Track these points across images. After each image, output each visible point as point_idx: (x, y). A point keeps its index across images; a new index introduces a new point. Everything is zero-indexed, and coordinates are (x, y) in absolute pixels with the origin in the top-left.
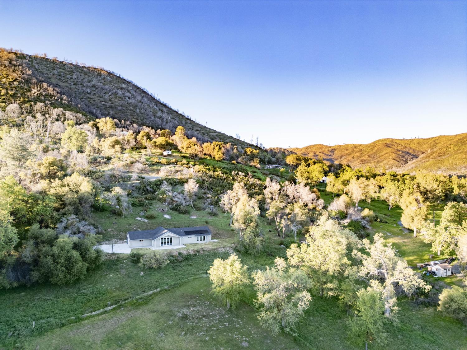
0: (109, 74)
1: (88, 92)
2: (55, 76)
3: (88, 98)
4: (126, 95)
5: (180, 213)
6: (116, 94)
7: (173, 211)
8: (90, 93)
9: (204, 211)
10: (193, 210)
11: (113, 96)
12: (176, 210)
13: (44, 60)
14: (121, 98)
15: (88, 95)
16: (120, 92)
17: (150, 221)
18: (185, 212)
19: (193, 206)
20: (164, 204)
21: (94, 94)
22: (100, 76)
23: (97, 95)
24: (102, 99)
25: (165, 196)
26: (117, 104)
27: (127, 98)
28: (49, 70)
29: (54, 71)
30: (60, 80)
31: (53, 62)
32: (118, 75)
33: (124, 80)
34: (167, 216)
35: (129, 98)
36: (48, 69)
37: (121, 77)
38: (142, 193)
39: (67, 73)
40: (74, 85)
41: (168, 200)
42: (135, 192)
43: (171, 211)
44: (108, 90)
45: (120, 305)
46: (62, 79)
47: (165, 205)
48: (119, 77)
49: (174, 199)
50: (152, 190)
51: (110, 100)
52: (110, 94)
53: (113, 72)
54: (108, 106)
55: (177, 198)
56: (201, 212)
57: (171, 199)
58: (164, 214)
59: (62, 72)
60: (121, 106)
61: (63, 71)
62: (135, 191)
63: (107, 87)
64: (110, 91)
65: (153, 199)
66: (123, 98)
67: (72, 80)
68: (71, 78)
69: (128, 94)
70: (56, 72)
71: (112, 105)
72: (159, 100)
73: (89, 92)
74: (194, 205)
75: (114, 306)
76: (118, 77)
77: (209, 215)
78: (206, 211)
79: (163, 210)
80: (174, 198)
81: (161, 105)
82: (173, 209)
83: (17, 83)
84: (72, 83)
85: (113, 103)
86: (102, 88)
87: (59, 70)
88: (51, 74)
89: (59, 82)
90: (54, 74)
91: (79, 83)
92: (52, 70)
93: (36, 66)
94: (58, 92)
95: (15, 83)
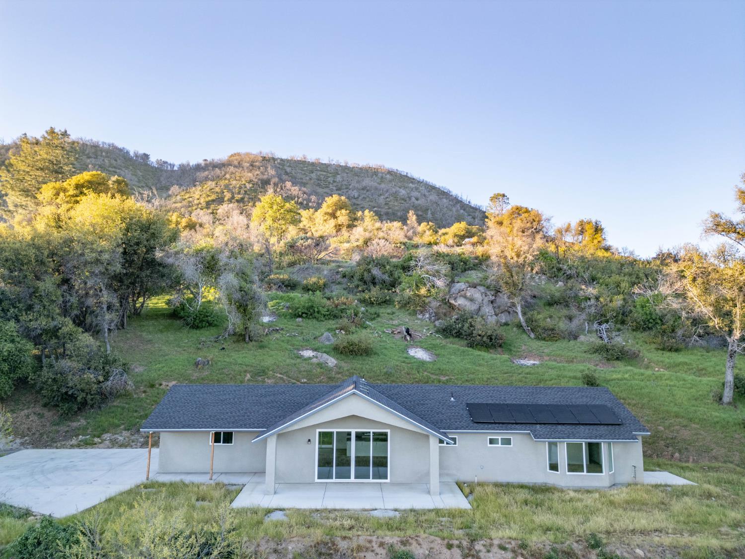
0: (390, 172)
1: (354, 196)
2: (312, 181)
3: (354, 204)
4: (412, 195)
5: (471, 345)
6: (395, 195)
7: (446, 337)
8: (357, 197)
9: (572, 342)
10: (524, 336)
11: (392, 198)
12: (459, 335)
13: (302, 163)
14: (403, 199)
16: (403, 192)
17: (345, 366)
18: (492, 343)
19: (524, 324)
20: (420, 317)
21: (364, 198)
22: (376, 175)
23: (367, 200)
24: (373, 203)
25: (423, 291)
26: (396, 208)
27: (413, 199)
28: (305, 174)
29: (312, 175)
30: (319, 185)
31: (313, 164)
32: (405, 174)
33: (414, 179)
34: (419, 354)
35: (417, 199)
36: (303, 172)
37: (409, 175)
38: (357, 286)
39: (330, 175)
40: (337, 190)
41: (435, 304)
42: (338, 286)
43: (439, 340)
44: (385, 190)
46: (322, 184)
47: (422, 320)
48: (406, 176)
49: (452, 302)
50: (386, 277)
51: (386, 204)
52: (386, 195)
53: (397, 170)
54: (382, 213)
55: (465, 297)
56: (559, 344)
57: (445, 302)
58: (412, 346)
59: (322, 175)
60: (403, 211)
61: (324, 173)
62: (339, 283)
63: (383, 186)
64: (387, 191)
65: (386, 302)
66: (408, 199)
67: (335, 184)
68: (334, 182)
69: (415, 194)
70: (313, 176)
71: (389, 210)
72: (469, 202)
74: (529, 321)
76: (404, 176)
77: (596, 357)
78: (582, 343)
79: (408, 331)
80: (455, 299)
81: (471, 210)
82: (446, 332)
83: (251, 185)
84: (334, 188)
85: (389, 208)
86: (376, 189)
87: (319, 173)
88: (308, 178)
89: (317, 188)
90: (311, 179)
91: (344, 187)
92: (310, 173)
93: (288, 169)
94: (305, 193)
95: (248, 186)
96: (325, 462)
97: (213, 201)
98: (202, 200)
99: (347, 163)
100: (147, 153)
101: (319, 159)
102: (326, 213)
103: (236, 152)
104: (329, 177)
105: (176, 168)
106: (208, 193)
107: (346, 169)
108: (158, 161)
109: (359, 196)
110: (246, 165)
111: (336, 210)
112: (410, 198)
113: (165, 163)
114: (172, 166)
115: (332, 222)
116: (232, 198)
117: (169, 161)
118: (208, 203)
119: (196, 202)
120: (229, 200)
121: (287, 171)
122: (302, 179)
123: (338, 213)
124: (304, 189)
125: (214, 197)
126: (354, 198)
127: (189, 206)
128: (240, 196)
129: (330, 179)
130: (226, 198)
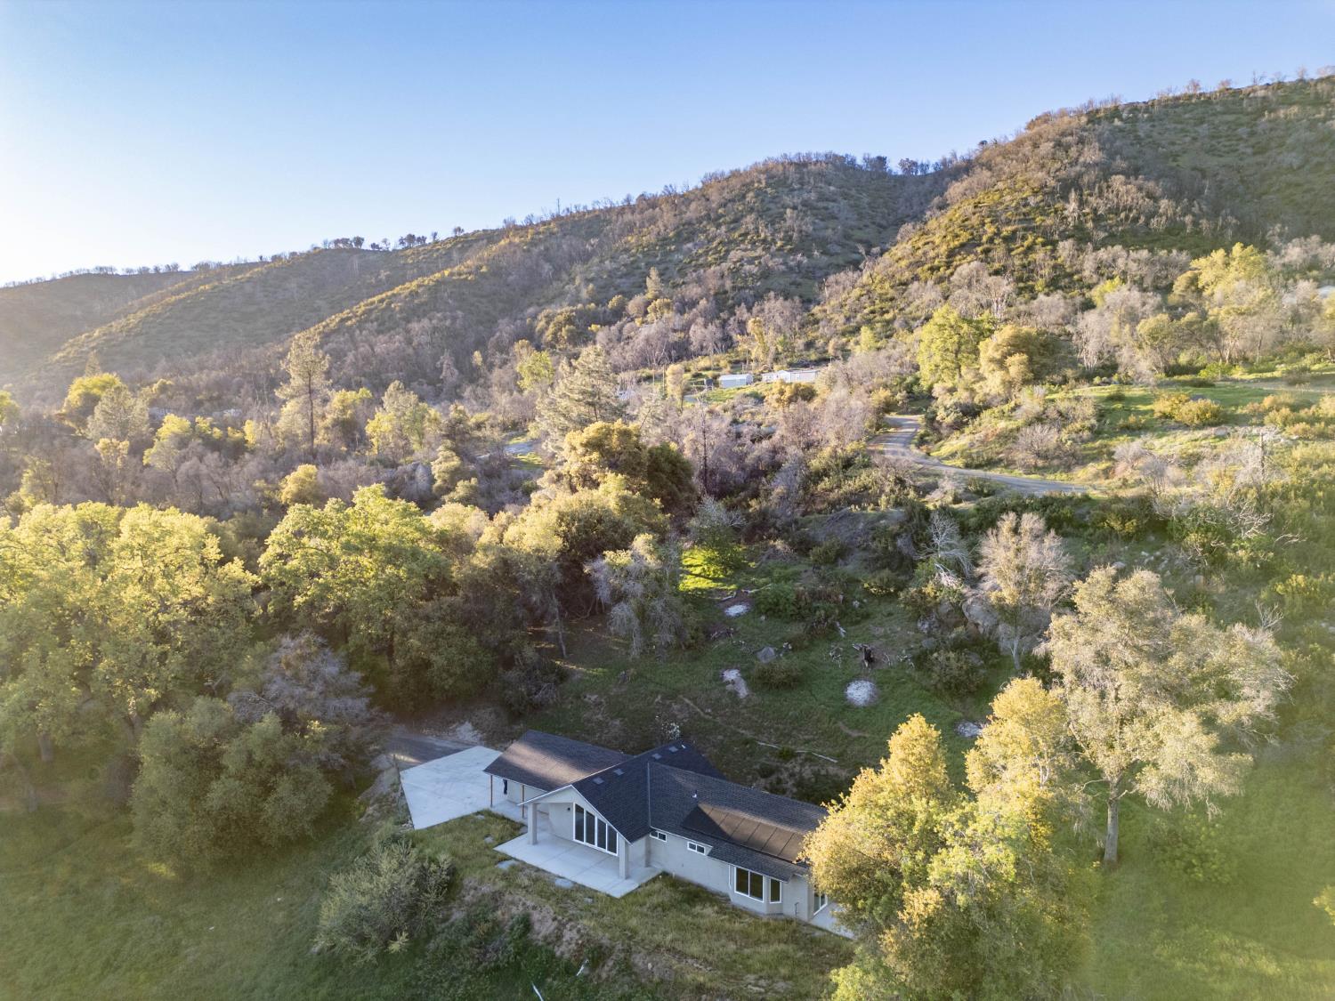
2: (1198, 144)
3: (1289, 185)
8: (1299, 168)
13: (1185, 103)
15: (1291, 178)
20: (918, 625)
25: (929, 588)
28: (1183, 130)
29: (1199, 128)
30: (1212, 151)
31: (1210, 99)
34: (859, 691)
36: (1179, 126)
39: (1245, 119)
40: (1255, 154)
41: (945, 608)
43: (902, 669)
46: (1220, 145)
58: (861, 678)
59: (1226, 123)
61: (1230, 118)
67: (1253, 141)
68: (1252, 134)
70: (1204, 129)
73: (1296, 163)
79: (868, 654)
83: (1040, 197)
84: (1249, 151)
87: (1218, 120)
88: (1188, 139)
89: (1207, 157)
90: (1195, 139)
91: (1273, 144)
92: (1196, 125)
93: (1143, 129)
94: (1150, 195)
95: (1032, 201)
98: (943, 249)
100: (884, 154)
101: (1228, 82)
102: (992, 360)
104: (1242, 125)
105: (930, 170)
106: (957, 231)
108: (902, 164)
109: (1307, 161)
110: (1046, 147)
111: (1005, 356)
113: (914, 164)
114: (924, 167)
115: (999, 375)
116: (997, 234)
117: (920, 159)
118: (952, 254)
119: (932, 254)
120: (991, 240)
121: (1141, 134)
122: (1173, 144)
123: (1009, 360)
124: (1151, 185)
125: (965, 237)
126: (1291, 169)
127: (919, 264)
128: (1010, 228)
129: (1243, 131)
130: (984, 239)
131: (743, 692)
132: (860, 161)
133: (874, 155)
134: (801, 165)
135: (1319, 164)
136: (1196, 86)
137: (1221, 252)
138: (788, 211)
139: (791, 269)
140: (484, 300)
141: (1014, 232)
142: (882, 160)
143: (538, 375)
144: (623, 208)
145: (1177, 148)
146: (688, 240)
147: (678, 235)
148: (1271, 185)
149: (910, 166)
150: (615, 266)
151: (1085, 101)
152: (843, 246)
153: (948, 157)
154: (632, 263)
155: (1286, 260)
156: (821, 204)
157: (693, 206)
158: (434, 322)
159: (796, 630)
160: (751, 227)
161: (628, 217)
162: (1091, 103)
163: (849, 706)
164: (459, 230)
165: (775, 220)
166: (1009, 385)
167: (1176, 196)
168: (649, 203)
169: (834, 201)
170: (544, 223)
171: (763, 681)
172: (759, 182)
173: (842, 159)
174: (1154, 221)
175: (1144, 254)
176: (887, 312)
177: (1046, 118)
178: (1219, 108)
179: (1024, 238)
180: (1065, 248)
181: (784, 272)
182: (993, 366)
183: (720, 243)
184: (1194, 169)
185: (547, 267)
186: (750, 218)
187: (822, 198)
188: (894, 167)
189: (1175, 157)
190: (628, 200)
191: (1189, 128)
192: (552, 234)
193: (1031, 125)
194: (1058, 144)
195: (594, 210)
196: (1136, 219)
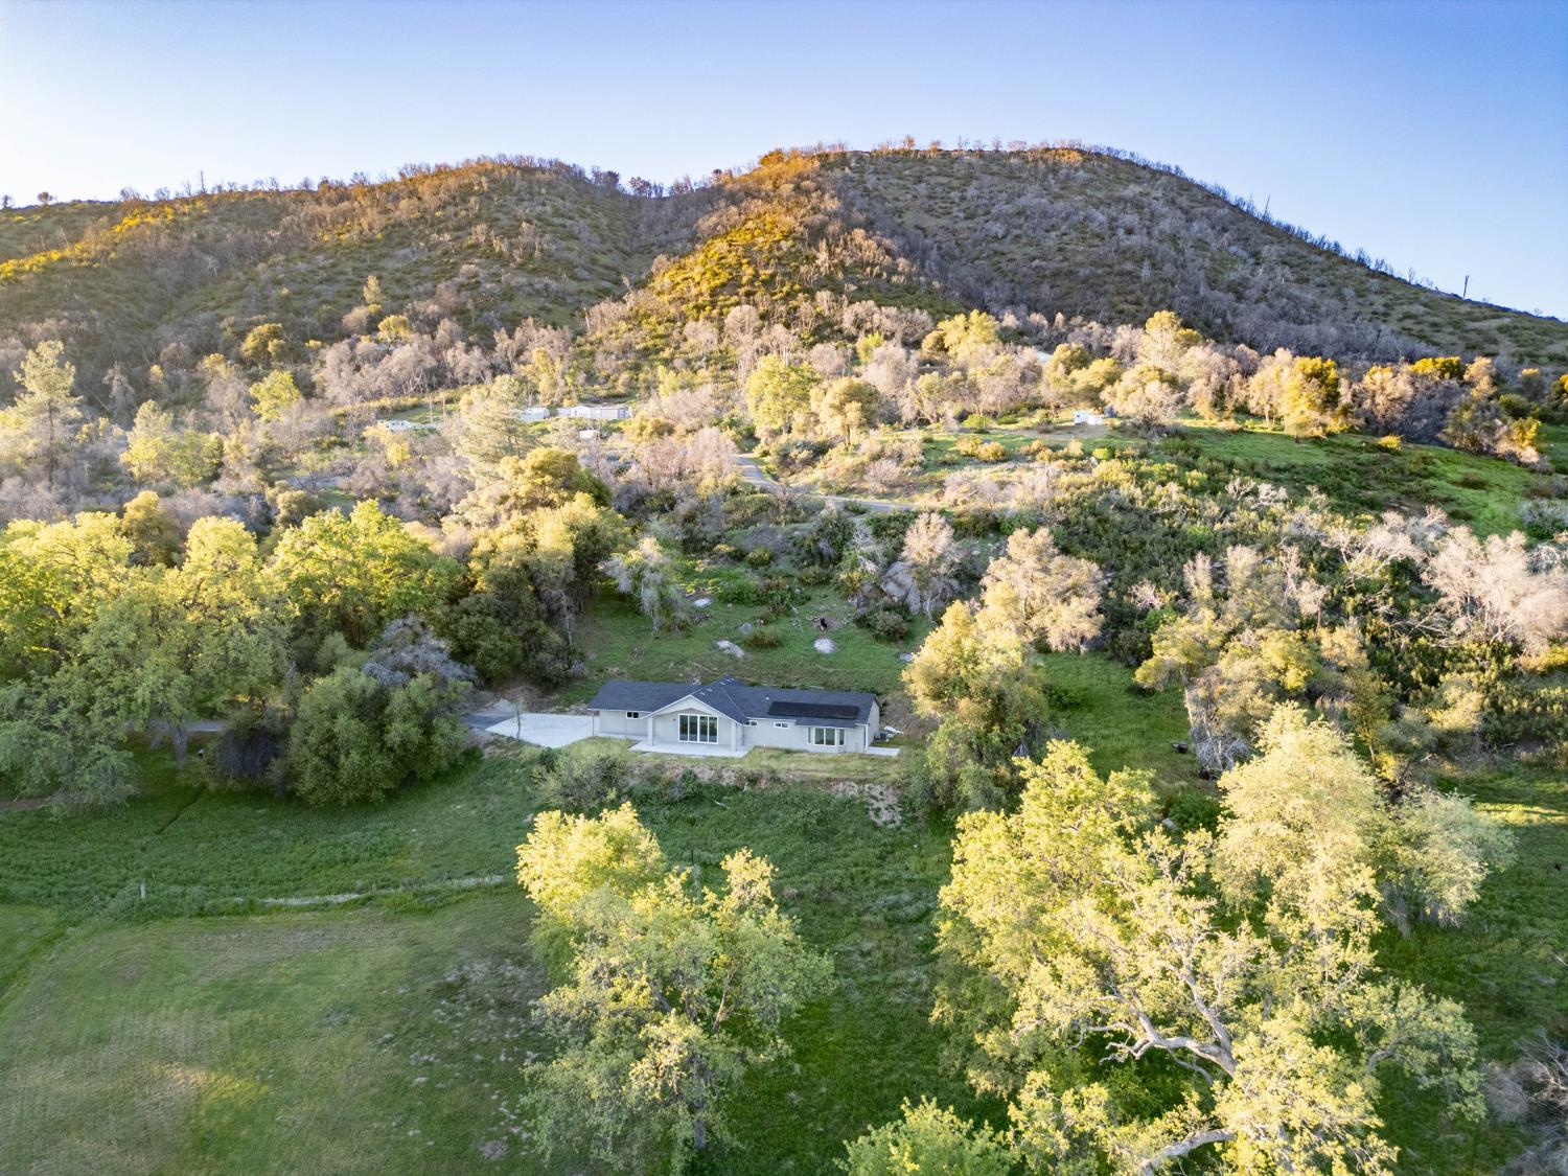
0: (1092, 157)
2: (918, 202)
3: (996, 252)
4: (1120, 222)
5: (874, 637)
6: (1084, 224)
7: (858, 627)
8: (1004, 237)
11: (1074, 234)
12: (868, 626)
14: (1098, 236)
15: (995, 246)
16: (1101, 217)
17: (751, 657)
18: (896, 637)
20: (849, 601)
22: (1055, 173)
23: (1024, 240)
24: (1032, 251)
25: (855, 574)
26: (1080, 258)
27: (1121, 232)
28: (904, 187)
29: (918, 186)
30: (930, 211)
31: (924, 157)
33: (1145, 167)
34: (824, 645)
35: (1129, 232)
36: (901, 182)
37: (1135, 159)
39: (957, 183)
40: (966, 219)
41: (867, 588)
43: (851, 630)
44: (1062, 215)
45: (370, 899)
46: (937, 206)
48: (1130, 162)
49: (881, 586)
51: (1060, 250)
52: (1064, 228)
53: (1108, 148)
57: (875, 585)
58: (821, 637)
59: (940, 185)
60: (1093, 263)
61: (944, 180)
64: (1068, 217)
66: (1108, 235)
67: (964, 205)
68: (963, 199)
70: (922, 188)
71: (1065, 264)
73: (1001, 233)
75: (354, 896)
79: (824, 620)
80: (885, 583)
82: (861, 621)
83: (790, 243)
84: (962, 215)
85: (1066, 259)
86: (1045, 214)
87: (933, 180)
88: (909, 196)
89: (927, 216)
90: (915, 197)
91: (980, 212)
92: (915, 183)
93: (871, 181)
94: (888, 252)
95: (785, 245)
96: (683, 731)
97: (723, 285)
98: (705, 287)
99: (998, 144)
100: (615, 170)
101: (938, 143)
103: (772, 149)
104: (954, 189)
105: (665, 194)
106: (715, 269)
107: (992, 160)
108: (633, 182)
109: (1008, 232)
110: (787, 189)
112: (1113, 229)
113: (648, 184)
114: (658, 189)
115: (839, 419)
116: (756, 276)
117: (653, 178)
118: (714, 292)
119: (694, 291)
120: (751, 282)
121: (869, 185)
122: (897, 199)
123: (848, 406)
124: (887, 242)
125: (724, 277)
126: (996, 238)
127: (683, 300)
128: (769, 272)
129: (955, 195)
130: (745, 280)
131: (740, 653)
132: (589, 175)
133: (604, 169)
134: (527, 169)
135: (1017, 236)
136: (911, 142)
137: (962, 316)
138: (524, 225)
139: (538, 292)
140: (122, 298)
141: (773, 276)
142: (613, 177)
143: (277, 398)
144: (299, 193)
145: (900, 204)
146: (401, 245)
147: (388, 237)
148: (982, 252)
149: (643, 186)
150: (310, 267)
151: (815, 144)
152: (590, 271)
153: (681, 181)
154: (333, 266)
155: (1004, 324)
156: (556, 220)
157: (403, 204)
158: (64, 322)
159: (764, 610)
160: (482, 239)
161: (312, 209)
162: (820, 147)
163: (820, 655)
164: (45, 196)
165: (511, 233)
166: (847, 428)
167: (909, 254)
168: (337, 194)
169: (571, 218)
170: (185, 201)
171: (757, 644)
172: (480, 184)
173: (568, 169)
174: (894, 279)
175: (893, 310)
176: (663, 350)
177: (777, 156)
178: (934, 169)
179: (783, 284)
180: (823, 296)
181: (530, 295)
182: (832, 411)
183: (446, 253)
184: (917, 227)
185: (211, 262)
186: (481, 228)
187: (557, 213)
188: (625, 184)
189: (900, 212)
190: (306, 184)
191: (909, 185)
192: (202, 217)
193: (765, 160)
194: (797, 188)
195: (255, 192)
196: (879, 275)
